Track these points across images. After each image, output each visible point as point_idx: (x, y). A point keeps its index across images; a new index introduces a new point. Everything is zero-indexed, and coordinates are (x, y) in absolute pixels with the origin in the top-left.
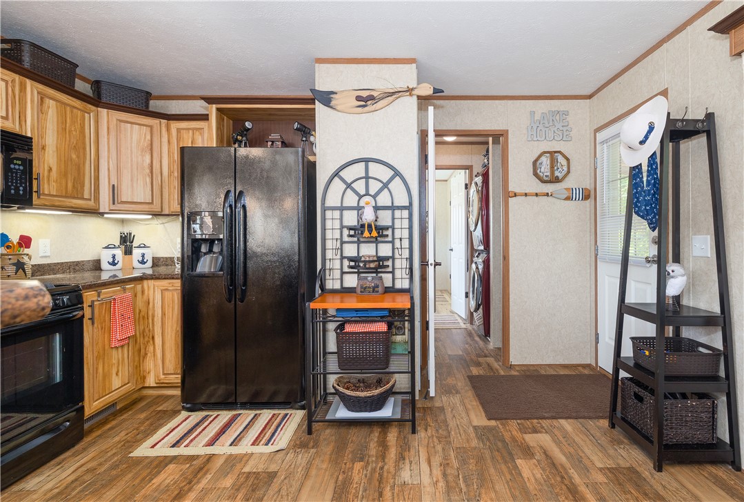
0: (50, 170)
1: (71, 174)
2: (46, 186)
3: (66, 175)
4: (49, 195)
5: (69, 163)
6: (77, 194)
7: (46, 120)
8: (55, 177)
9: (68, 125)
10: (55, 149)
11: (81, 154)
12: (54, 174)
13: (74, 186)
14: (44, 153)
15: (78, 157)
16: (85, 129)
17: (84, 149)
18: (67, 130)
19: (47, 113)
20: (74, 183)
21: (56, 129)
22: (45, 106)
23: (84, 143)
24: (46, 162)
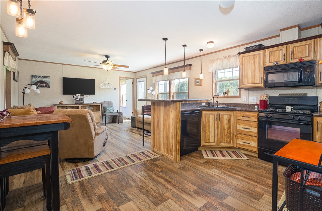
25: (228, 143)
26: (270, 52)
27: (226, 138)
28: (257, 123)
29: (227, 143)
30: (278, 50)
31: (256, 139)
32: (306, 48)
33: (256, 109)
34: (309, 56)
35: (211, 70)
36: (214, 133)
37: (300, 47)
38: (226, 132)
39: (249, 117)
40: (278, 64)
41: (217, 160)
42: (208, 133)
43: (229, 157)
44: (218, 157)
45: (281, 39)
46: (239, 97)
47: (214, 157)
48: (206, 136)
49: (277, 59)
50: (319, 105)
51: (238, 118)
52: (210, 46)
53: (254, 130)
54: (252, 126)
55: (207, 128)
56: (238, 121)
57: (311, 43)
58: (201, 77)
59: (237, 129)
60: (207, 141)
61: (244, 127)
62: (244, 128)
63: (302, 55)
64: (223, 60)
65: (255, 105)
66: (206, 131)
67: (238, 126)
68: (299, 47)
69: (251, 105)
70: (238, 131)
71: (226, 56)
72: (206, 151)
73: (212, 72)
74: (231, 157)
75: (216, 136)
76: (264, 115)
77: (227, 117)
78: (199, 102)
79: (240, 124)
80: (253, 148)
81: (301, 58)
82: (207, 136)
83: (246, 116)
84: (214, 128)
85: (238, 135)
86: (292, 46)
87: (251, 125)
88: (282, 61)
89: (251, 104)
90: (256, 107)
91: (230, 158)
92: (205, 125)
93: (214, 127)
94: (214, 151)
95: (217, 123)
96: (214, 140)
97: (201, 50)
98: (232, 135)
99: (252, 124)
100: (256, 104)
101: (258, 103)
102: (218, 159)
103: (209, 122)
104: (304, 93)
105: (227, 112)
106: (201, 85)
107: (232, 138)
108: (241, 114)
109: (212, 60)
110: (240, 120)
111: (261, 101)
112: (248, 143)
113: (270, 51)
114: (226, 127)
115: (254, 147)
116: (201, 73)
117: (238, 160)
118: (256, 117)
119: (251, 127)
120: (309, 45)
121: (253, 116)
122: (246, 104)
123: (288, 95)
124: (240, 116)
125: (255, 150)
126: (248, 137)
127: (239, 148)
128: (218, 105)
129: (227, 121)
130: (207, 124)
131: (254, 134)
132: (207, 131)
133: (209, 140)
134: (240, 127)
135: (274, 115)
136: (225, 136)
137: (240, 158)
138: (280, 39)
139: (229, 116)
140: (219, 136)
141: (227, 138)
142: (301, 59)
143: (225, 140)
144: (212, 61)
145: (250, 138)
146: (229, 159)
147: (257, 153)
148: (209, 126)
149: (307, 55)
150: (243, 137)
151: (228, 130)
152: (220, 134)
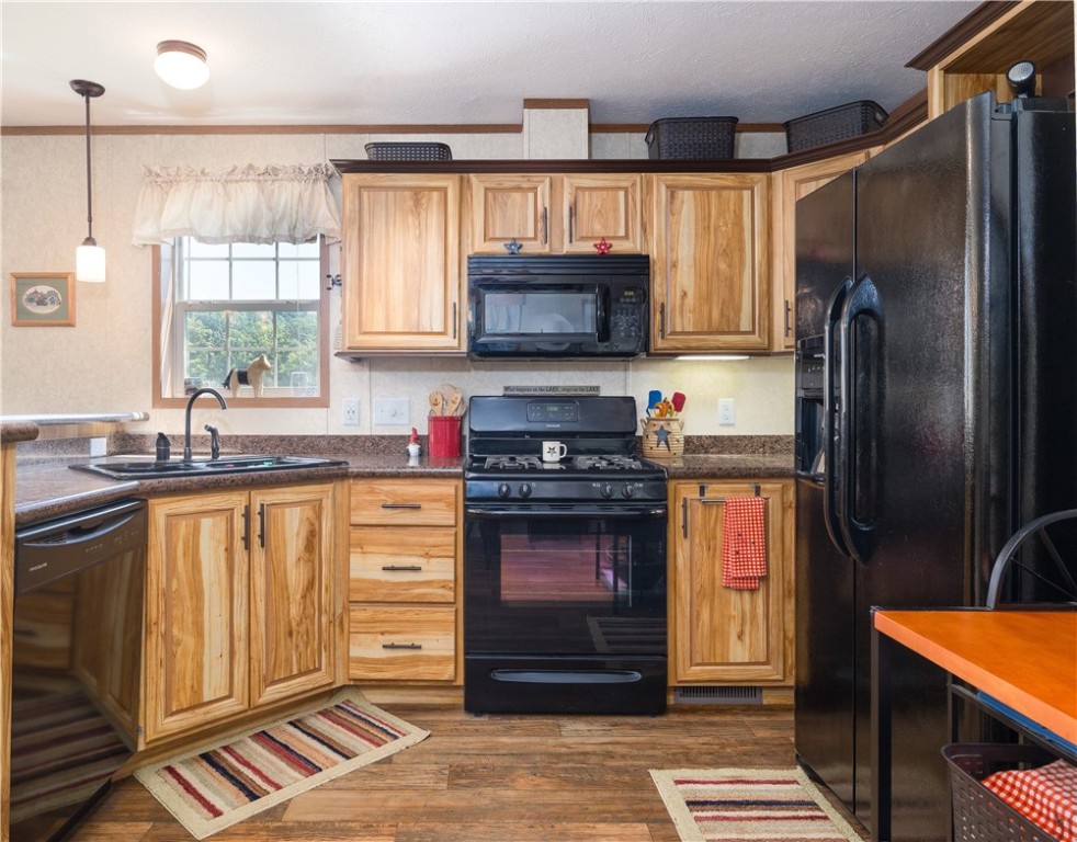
0: (685, 294)
1: (718, 296)
2: (678, 320)
3: (709, 299)
4: (683, 333)
5: (715, 278)
6: (728, 326)
7: (678, 222)
8: (692, 305)
9: (713, 220)
10: (692, 262)
11: (736, 259)
12: (690, 301)
13: (722, 314)
14: (676, 272)
15: (730, 266)
16: (742, 218)
17: (742, 250)
18: (712, 229)
19: (680, 213)
20: (722, 309)
21: (693, 232)
22: (677, 202)
23: (741, 241)
24: (678, 285)
25: (309, 672)
26: (486, 189)
27: (297, 646)
28: (453, 531)
29: (300, 674)
30: (518, 189)
31: (447, 615)
32: (616, 201)
33: (413, 462)
34: (626, 237)
35: (145, 231)
36: (225, 632)
37: (600, 193)
38: (295, 611)
39: (418, 508)
40: (521, 251)
41: (290, 816)
42: (189, 641)
43: (335, 763)
44: (278, 787)
45: (526, 140)
46: (322, 402)
47: (253, 796)
48: (178, 668)
49: (517, 229)
50: (640, 432)
51: (355, 519)
52: (181, 73)
53: (442, 570)
54: (434, 551)
55: (183, 611)
56: (354, 535)
57: (634, 184)
58: (89, 265)
59: (349, 580)
60: (184, 699)
61: (391, 561)
62: (393, 569)
63: (605, 227)
64: (232, 187)
65: (404, 440)
66: (175, 631)
67: (356, 561)
68: (594, 193)
69: (385, 443)
70: (359, 591)
71: (251, 167)
72: (170, 770)
73: (156, 249)
74: (348, 758)
75: (240, 647)
76: (491, 487)
77: (301, 521)
78: (72, 433)
79: (366, 549)
80: (435, 668)
81: (603, 239)
82: (184, 664)
83: (401, 503)
84: (226, 602)
85: (359, 614)
86: (572, 180)
87: (423, 545)
88: (535, 238)
89: (383, 437)
90: (413, 449)
91: (344, 767)
92: (167, 594)
93: (225, 593)
94: (226, 748)
95: (245, 567)
96: (225, 681)
97: (88, 89)
98: (324, 619)
99: (431, 540)
100: (411, 433)
101: (423, 431)
102: (284, 806)
103: (195, 565)
104: (588, 384)
105: (298, 489)
106: (65, 320)
107: (325, 635)
108: (371, 492)
109: (156, 169)
110: (367, 530)
111: (435, 421)
112: (413, 647)
113: (488, 185)
114: (296, 577)
115: (441, 661)
116: (90, 241)
117: (388, 760)
118: (448, 505)
119: (427, 556)
120: (626, 190)
121: (435, 500)
122: (357, 438)
123: (538, 393)
124: (367, 503)
125: (447, 672)
126: (412, 613)
127: (360, 685)
128: (215, 453)
129: (301, 543)
130: (181, 584)
131: (440, 591)
132: (182, 629)
133: (197, 689)
134: (367, 567)
135: (534, 484)
136: (291, 634)
137: (391, 748)
138: (523, 143)
139: (308, 512)
140: (259, 647)
141: (302, 648)
142: (605, 244)
143: (288, 661)
144: (161, 181)
145: (422, 617)
146: (346, 778)
147: (458, 687)
148: (197, 592)
149: (622, 233)
150: (382, 616)
151: (304, 597)
152: (260, 629)
